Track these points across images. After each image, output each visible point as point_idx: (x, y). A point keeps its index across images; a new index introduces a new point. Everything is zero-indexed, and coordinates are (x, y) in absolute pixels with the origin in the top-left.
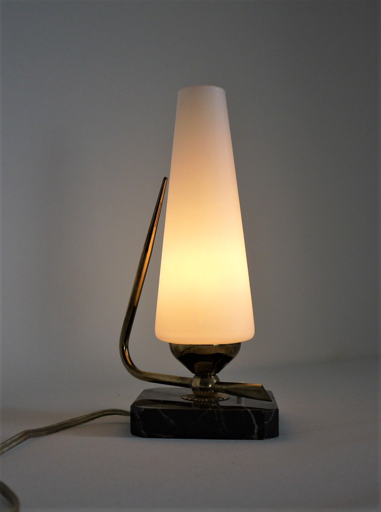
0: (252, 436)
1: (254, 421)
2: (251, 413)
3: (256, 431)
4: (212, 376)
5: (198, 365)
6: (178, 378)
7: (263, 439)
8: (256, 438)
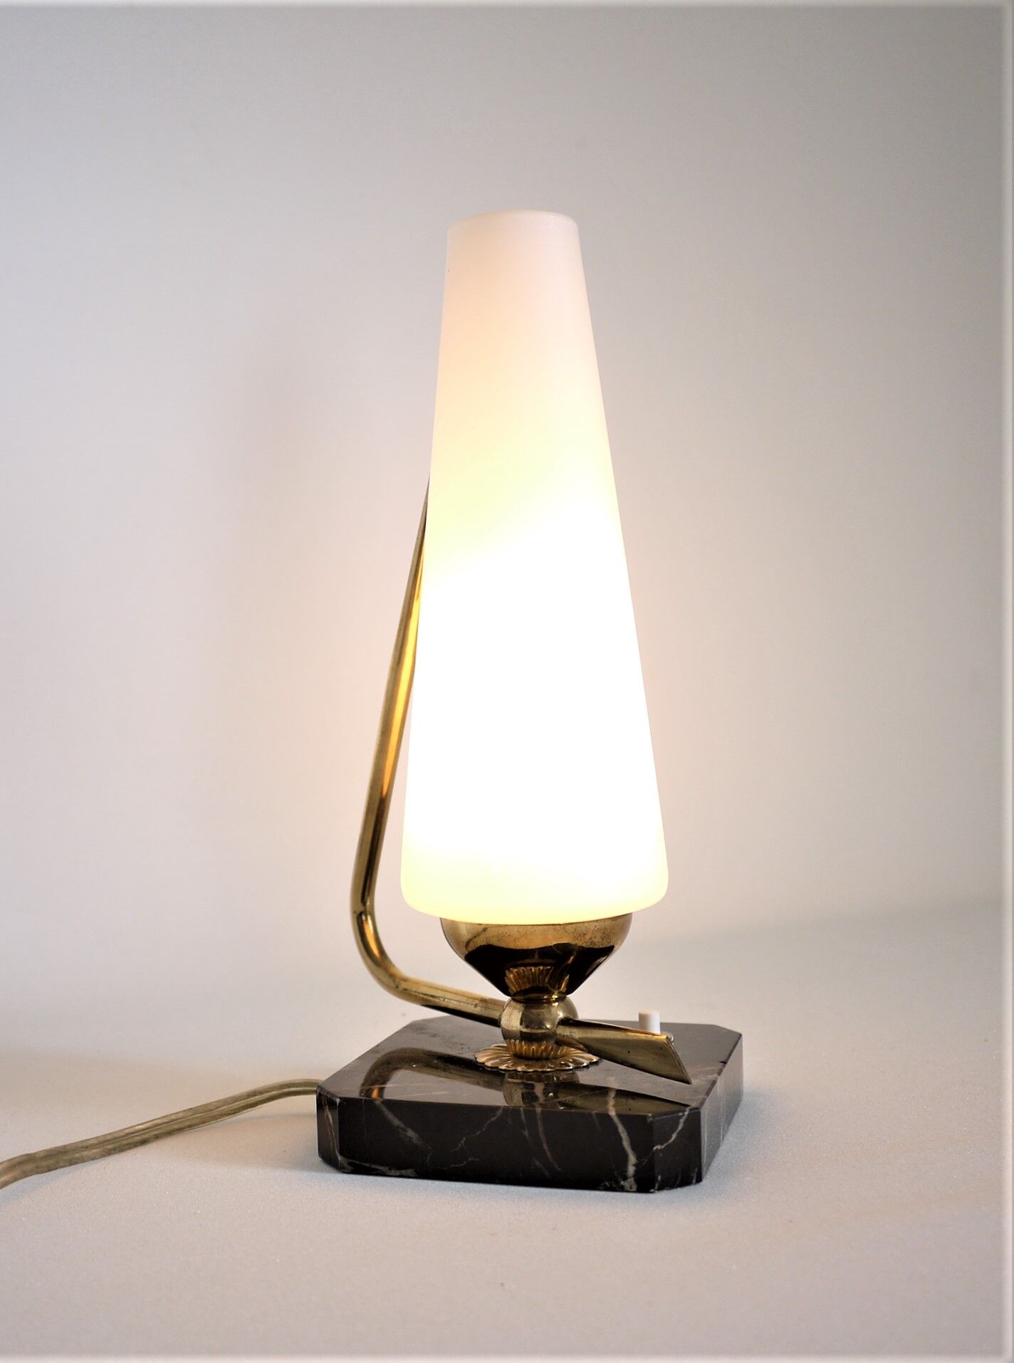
0: (622, 1183)
1: (626, 1143)
2: (616, 1120)
3: (631, 1170)
4: (554, 1002)
5: (514, 974)
6: (477, 1002)
7: (652, 1190)
8: (631, 1188)
